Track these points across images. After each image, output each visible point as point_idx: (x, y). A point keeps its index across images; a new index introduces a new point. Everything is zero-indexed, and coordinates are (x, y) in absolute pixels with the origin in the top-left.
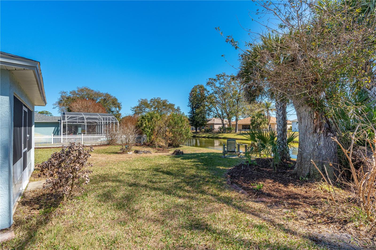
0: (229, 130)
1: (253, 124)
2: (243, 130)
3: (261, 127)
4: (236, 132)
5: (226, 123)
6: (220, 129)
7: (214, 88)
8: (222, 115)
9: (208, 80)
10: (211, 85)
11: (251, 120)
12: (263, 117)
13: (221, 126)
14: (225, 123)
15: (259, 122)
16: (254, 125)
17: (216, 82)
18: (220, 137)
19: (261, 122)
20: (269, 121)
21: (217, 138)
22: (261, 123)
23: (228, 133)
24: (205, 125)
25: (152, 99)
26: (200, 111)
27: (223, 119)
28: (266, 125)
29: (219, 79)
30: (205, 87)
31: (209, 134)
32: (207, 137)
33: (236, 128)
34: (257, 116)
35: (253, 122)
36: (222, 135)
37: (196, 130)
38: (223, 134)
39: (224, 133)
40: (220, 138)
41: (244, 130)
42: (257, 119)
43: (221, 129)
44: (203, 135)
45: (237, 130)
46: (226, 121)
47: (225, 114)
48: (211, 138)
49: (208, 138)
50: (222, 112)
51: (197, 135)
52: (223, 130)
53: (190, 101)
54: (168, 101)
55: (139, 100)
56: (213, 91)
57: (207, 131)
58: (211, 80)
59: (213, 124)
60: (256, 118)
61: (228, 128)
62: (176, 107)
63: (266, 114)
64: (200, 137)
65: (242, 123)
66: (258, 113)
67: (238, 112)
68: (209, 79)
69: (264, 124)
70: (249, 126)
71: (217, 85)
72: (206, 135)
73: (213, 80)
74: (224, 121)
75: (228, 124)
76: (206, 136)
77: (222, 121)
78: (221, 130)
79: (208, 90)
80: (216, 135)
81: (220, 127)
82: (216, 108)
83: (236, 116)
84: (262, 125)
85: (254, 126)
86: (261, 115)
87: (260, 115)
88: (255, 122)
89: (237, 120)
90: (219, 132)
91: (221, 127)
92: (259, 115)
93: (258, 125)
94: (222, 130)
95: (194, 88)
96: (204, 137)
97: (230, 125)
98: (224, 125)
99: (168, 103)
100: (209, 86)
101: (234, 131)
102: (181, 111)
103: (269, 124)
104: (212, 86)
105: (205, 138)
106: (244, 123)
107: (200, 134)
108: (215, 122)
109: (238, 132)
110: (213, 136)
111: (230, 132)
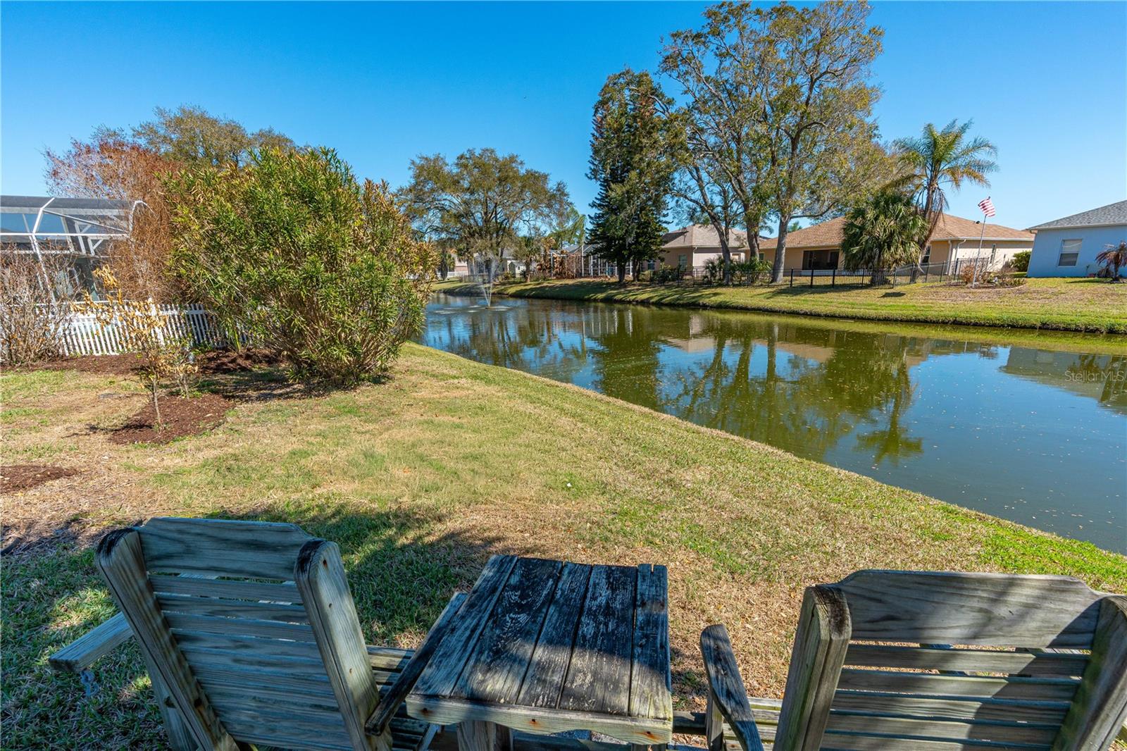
0: (747, 273)
1: (852, 245)
2: (804, 272)
3: (886, 256)
4: (774, 280)
5: (736, 244)
6: (711, 267)
7: (692, 83)
8: (725, 208)
9: (669, 41)
10: (683, 68)
11: (847, 228)
12: (903, 208)
13: (713, 256)
14: (732, 243)
15: (883, 236)
16: (855, 249)
17: (703, 48)
18: (706, 301)
19: (892, 235)
20: (931, 232)
21: (695, 306)
22: (889, 242)
23: (739, 285)
24: (652, 255)
25: (462, 157)
26: (628, 192)
27: (727, 228)
28: (913, 249)
29: (717, 33)
30: (655, 80)
31: (666, 292)
32: (653, 304)
33: (778, 261)
34: (876, 204)
35: (855, 235)
36: (715, 294)
37: (622, 272)
38: (719, 290)
39: (727, 285)
40: (705, 307)
41: (809, 272)
42: (876, 219)
43: (714, 268)
44: (644, 293)
45: (781, 274)
46: (738, 238)
47: (736, 207)
48: (670, 305)
49: (659, 304)
50: (725, 198)
51: (620, 293)
52: (724, 273)
53: (596, 152)
54: (522, 163)
55: (413, 163)
56: (690, 99)
57: (662, 279)
58: (679, 41)
59: (689, 251)
60: (870, 215)
61: (742, 267)
62: (551, 185)
63: (921, 199)
64: (630, 302)
65: (803, 244)
66: (882, 196)
67: (791, 190)
68: (673, 35)
69: (903, 244)
70: (834, 254)
71: (710, 65)
72: (652, 295)
73: (690, 43)
74: (732, 237)
75: (747, 247)
76: (652, 298)
77: (723, 236)
78: (713, 275)
79: (669, 95)
80: (689, 296)
81: (712, 263)
82: (699, 179)
83: (781, 210)
84: (892, 249)
85: (854, 255)
86: (896, 200)
87: (888, 201)
88: (861, 234)
89: (783, 229)
90: (706, 283)
91: (716, 263)
92: (887, 203)
93: (876, 250)
94: (719, 275)
95: (607, 86)
96: (644, 303)
97: (753, 253)
98: (725, 249)
99: (522, 171)
100: (675, 74)
101: (768, 278)
102: (569, 200)
103: (928, 244)
104: (686, 73)
105: (648, 307)
106: (813, 242)
107: (630, 291)
108: (697, 243)
109: (781, 279)
110: (678, 299)
111: (750, 283)
